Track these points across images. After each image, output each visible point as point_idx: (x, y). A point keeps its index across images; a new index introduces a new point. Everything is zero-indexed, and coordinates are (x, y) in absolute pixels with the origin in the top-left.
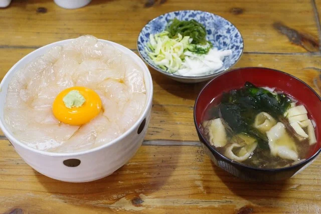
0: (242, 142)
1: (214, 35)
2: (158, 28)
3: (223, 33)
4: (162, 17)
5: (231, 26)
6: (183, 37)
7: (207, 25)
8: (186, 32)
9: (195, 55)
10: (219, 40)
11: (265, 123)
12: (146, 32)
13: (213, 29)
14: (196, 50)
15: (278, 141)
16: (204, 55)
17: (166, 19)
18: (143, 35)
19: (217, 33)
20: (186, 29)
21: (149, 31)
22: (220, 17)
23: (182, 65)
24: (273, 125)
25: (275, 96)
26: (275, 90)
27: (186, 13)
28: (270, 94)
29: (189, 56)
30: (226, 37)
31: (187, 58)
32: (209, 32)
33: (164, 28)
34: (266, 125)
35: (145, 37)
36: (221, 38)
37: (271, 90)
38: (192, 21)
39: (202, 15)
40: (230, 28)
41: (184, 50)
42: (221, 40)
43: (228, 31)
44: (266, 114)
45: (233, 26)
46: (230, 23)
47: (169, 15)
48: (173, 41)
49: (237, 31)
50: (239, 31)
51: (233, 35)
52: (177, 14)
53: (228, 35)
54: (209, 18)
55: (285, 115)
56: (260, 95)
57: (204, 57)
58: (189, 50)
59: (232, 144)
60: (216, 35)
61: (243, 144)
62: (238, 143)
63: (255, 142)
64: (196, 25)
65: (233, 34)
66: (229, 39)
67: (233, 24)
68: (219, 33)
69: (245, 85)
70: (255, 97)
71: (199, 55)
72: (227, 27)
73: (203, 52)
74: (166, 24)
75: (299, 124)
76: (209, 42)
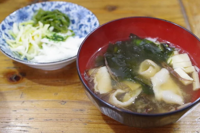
0: (126, 88)
1: (77, 24)
2: (23, 17)
3: (84, 22)
4: (28, 8)
5: (92, 15)
6: (44, 25)
7: (71, 15)
8: (47, 20)
9: (52, 42)
10: (81, 29)
11: (149, 69)
12: (10, 21)
13: (76, 19)
14: (54, 38)
15: (162, 86)
16: (61, 42)
17: (33, 9)
18: (6, 23)
19: (79, 22)
20: (48, 18)
21: (14, 20)
22: (82, 8)
23: (40, 52)
24: (157, 71)
25: (158, 45)
26: (157, 40)
27: (52, 4)
28: (153, 44)
29: (46, 44)
30: (87, 26)
31: (44, 45)
32: (73, 22)
33: (30, 17)
34: (150, 71)
35: (8, 25)
36: (83, 27)
37: (154, 40)
38: (56, 11)
39: (67, 6)
40: (91, 17)
41: (43, 38)
42: (83, 29)
43: (89, 20)
44: (150, 61)
45: (94, 16)
46: (91, 13)
47: (35, 6)
48: (34, 28)
49: (96, 20)
50: (98, 19)
51: (93, 24)
52: (43, 5)
53: (88, 24)
54: (73, 9)
55: (169, 62)
56: (143, 45)
57: (61, 44)
58: (48, 38)
59: (116, 90)
60: (79, 25)
61: (127, 90)
62: (122, 89)
63: (140, 87)
64: (58, 15)
65: (93, 22)
66: (89, 28)
67: (93, 13)
68: (82, 23)
69: (130, 37)
70: (140, 47)
71: (56, 42)
72: (88, 16)
73: (61, 39)
74: (32, 14)
75: (184, 70)
76: (72, 31)
